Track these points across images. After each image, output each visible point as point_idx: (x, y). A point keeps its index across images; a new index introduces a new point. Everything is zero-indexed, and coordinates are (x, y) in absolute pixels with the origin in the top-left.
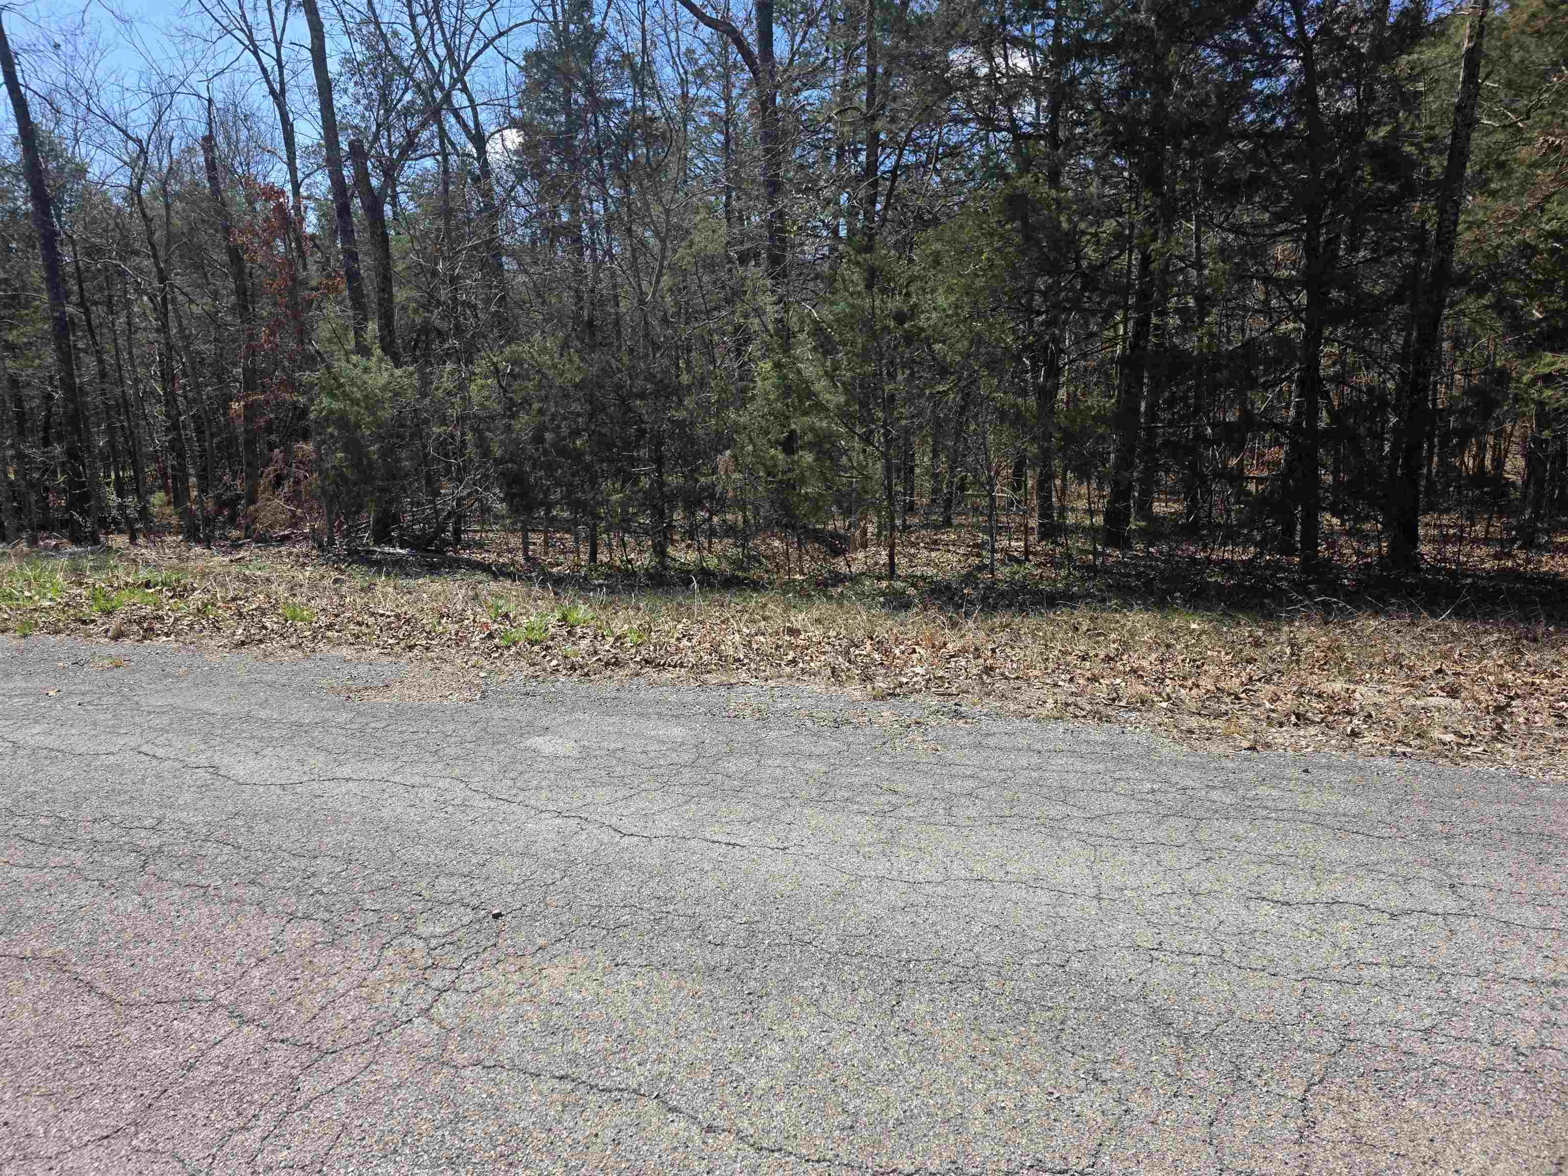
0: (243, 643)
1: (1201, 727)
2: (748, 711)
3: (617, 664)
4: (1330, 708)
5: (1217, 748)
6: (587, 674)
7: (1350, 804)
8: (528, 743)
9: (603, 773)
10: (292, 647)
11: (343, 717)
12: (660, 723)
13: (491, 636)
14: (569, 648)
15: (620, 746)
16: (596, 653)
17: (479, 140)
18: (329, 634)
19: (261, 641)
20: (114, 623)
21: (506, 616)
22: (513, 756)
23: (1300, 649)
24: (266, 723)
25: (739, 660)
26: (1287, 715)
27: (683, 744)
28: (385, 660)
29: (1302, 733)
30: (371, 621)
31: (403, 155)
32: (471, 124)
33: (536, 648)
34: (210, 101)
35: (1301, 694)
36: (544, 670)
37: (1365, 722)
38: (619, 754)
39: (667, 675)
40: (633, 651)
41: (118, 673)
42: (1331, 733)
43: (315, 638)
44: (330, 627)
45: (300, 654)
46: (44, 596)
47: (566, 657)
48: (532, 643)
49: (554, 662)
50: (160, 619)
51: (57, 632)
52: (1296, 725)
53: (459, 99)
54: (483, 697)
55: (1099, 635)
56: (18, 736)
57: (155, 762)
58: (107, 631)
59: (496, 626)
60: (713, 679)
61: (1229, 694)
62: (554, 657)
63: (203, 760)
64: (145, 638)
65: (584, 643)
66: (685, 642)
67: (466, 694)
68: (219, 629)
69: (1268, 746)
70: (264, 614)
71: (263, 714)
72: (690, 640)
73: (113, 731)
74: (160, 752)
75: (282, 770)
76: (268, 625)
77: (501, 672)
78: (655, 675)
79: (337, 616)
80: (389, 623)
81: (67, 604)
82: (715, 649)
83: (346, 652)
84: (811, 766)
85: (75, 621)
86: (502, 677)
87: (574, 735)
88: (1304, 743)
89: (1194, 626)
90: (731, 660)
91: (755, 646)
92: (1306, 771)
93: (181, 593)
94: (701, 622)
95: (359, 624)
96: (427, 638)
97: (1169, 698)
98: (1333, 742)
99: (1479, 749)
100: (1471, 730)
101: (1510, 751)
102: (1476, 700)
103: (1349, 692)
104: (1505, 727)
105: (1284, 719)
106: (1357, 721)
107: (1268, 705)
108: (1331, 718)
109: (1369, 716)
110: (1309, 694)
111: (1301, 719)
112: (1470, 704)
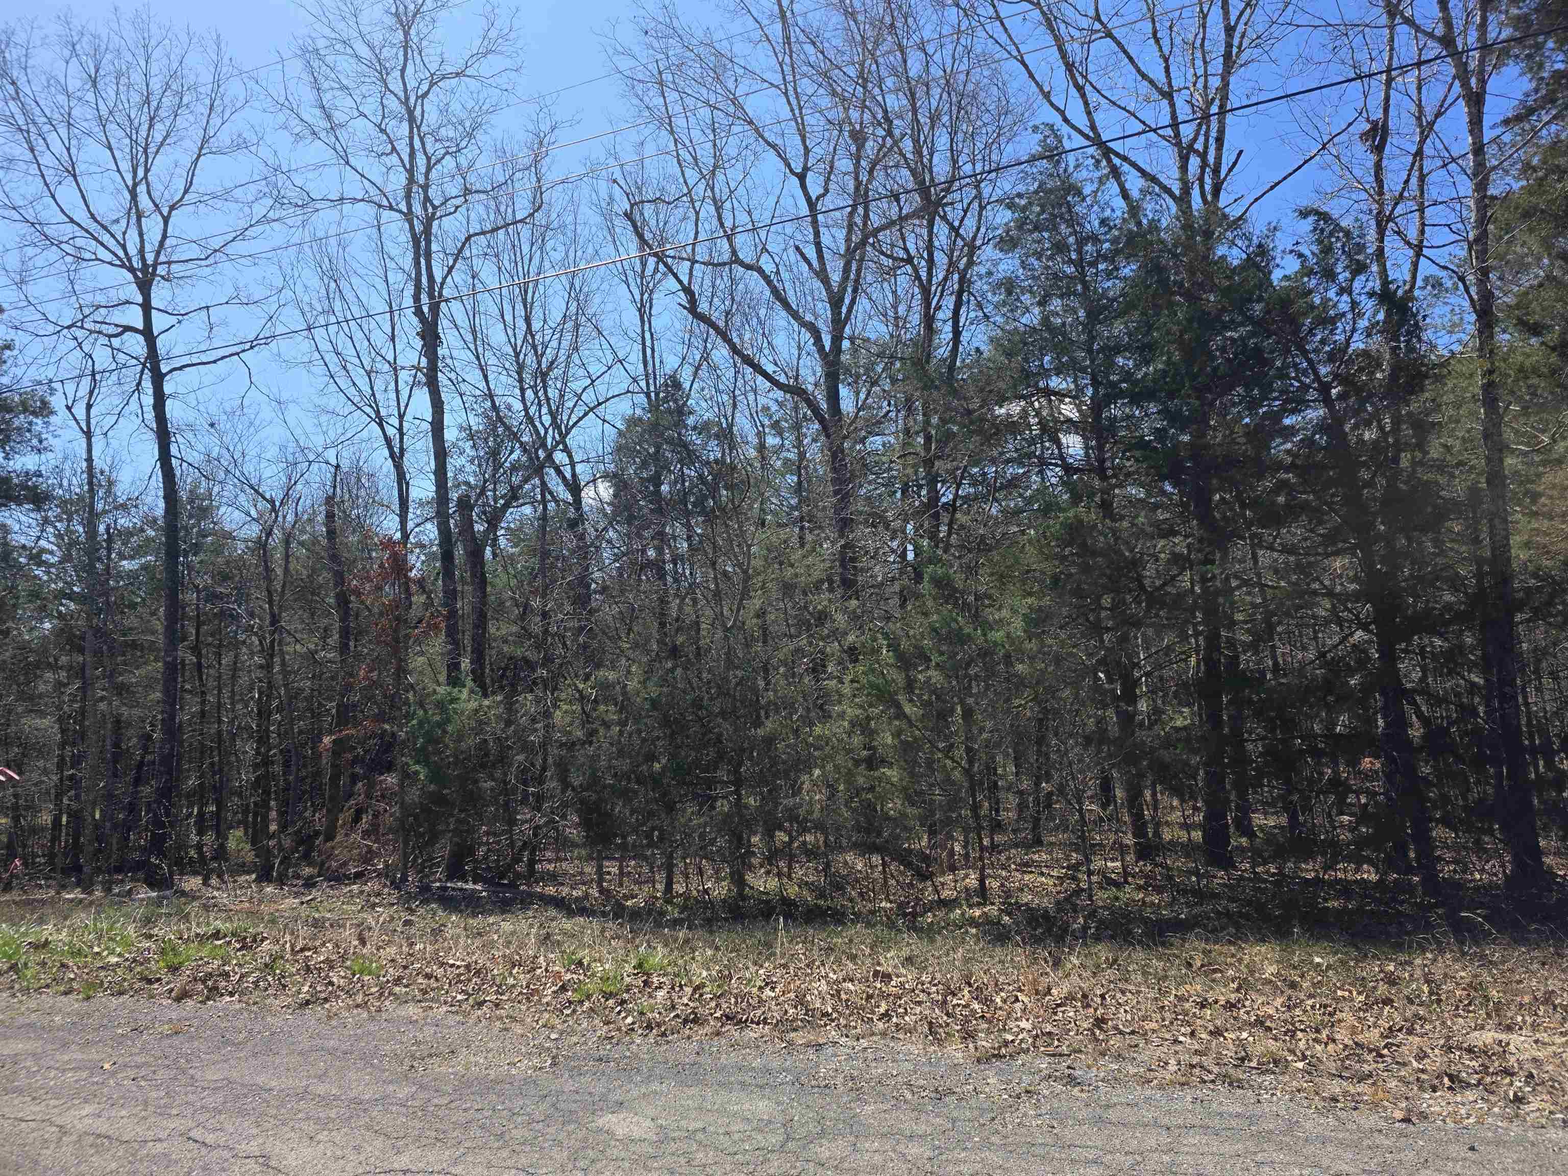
0: (308, 1003)
1: (1345, 1093)
2: (840, 1080)
3: (695, 1021)
4: (1485, 1066)
5: (1368, 1120)
6: (664, 1034)
8: (600, 1122)
9: (683, 1160)
10: (358, 1006)
11: (404, 1092)
12: (743, 1095)
13: (563, 988)
14: (645, 1002)
15: (700, 1125)
16: (673, 1007)
17: (575, 488)
18: (397, 989)
19: (326, 1000)
20: (178, 983)
21: (580, 963)
22: (586, 1140)
23: (1438, 987)
24: (325, 1101)
25: (827, 1014)
26: (1439, 1077)
27: (770, 1122)
28: (452, 1020)
29: (1459, 1099)
30: (440, 972)
31: (507, 506)
32: (568, 475)
33: (611, 1002)
34: (337, 467)
35: (1450, 1049)
36: (619, 1029)
37: (1527, 1083)
38: (700, 1136)
39: (753, 1033)
40: (713, 1004)
41: (176, 1041)
42: (1493, 1098)
43: (381, 994)
44: (398, 981)
45: (365, 1015)
46: (112, 952)
47: (642, 1013)
48: (608, 996)
49: (629, 1020)
50: (226, 975)
51: (121, 993)
52: (1450, 1088)
53: (560, 457)
54: (554, 1064)
55: (1215, 971)
56: (65, 1120)
57: (204, 1151)
58: (172, 990)
59: (568, 976)
60: (800, 1038)
61: (1370, 1051)
62: (629, 1012)
63: (253, 1148)
64: (208, 999)
65: (661, 994)
66: (768, 992)
67: (536, 1061)
68: (284, 986)
69: (1423, 1116)
70: (332, 968)
71: (321, 1089)
72: (773, 989)
73: (163, 1112)
74: (210, 1139)
75: (337, 1159)
76: (335, 980)
77: (573, 1032)
78: (737, 1034)
79: (405, 967)
80: (459, 975)
81: (135, 961)
82: (800, 1001)
83: (412, 1010)
84: (914, 1150)
85: (141, 980)
86: (575, 1039)
87: (651, 1112)
88: (1463, 1112)
89: (1318, 960)
90: (818, 1015)
91: (844, 996)
92: (1472, 1149)
93: (248, 944)
94: (785, 966)
95: (428, 976)
96: (497, 992)
97: (1304, 1057)
98: (1496, 1110)
103: (1503, 1045)
105: (1436, 1082)
106: (1517, 1083)
107: (1415, 1064)
108: (1489, 1079)
109: (1531, 1076)
110: (1459, 1047)
111: (1455, 1081)
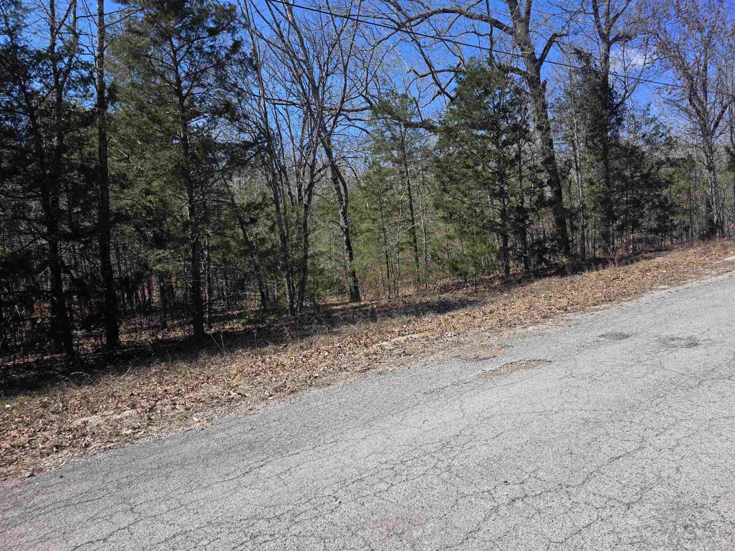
4: (74, 436)
5: (11, 483)
7: (85, 486)
23: (67, 403)
26: (52, 448)
29: (59, 455)
35: (60, 433)
37: (92, 437)
42: (75, 449)
52: (57, 452)
61: (19, 447)
69: (41, 470)
88: (60, 461)
89: (8, 406)
92: (62, 477)
98: (76, 454)
99: (142, 432)
100: (139, 424)
101: (155, 429)
102: (143, 407)
103: (85, 423)
104: (152, 418)
105: (50, 451)
106: (87, 438)
107: (41, 446)
108: (75, 441)
109: (94, 433)
110: (64, 431)
111: (59, 447)
112: (139, 410)
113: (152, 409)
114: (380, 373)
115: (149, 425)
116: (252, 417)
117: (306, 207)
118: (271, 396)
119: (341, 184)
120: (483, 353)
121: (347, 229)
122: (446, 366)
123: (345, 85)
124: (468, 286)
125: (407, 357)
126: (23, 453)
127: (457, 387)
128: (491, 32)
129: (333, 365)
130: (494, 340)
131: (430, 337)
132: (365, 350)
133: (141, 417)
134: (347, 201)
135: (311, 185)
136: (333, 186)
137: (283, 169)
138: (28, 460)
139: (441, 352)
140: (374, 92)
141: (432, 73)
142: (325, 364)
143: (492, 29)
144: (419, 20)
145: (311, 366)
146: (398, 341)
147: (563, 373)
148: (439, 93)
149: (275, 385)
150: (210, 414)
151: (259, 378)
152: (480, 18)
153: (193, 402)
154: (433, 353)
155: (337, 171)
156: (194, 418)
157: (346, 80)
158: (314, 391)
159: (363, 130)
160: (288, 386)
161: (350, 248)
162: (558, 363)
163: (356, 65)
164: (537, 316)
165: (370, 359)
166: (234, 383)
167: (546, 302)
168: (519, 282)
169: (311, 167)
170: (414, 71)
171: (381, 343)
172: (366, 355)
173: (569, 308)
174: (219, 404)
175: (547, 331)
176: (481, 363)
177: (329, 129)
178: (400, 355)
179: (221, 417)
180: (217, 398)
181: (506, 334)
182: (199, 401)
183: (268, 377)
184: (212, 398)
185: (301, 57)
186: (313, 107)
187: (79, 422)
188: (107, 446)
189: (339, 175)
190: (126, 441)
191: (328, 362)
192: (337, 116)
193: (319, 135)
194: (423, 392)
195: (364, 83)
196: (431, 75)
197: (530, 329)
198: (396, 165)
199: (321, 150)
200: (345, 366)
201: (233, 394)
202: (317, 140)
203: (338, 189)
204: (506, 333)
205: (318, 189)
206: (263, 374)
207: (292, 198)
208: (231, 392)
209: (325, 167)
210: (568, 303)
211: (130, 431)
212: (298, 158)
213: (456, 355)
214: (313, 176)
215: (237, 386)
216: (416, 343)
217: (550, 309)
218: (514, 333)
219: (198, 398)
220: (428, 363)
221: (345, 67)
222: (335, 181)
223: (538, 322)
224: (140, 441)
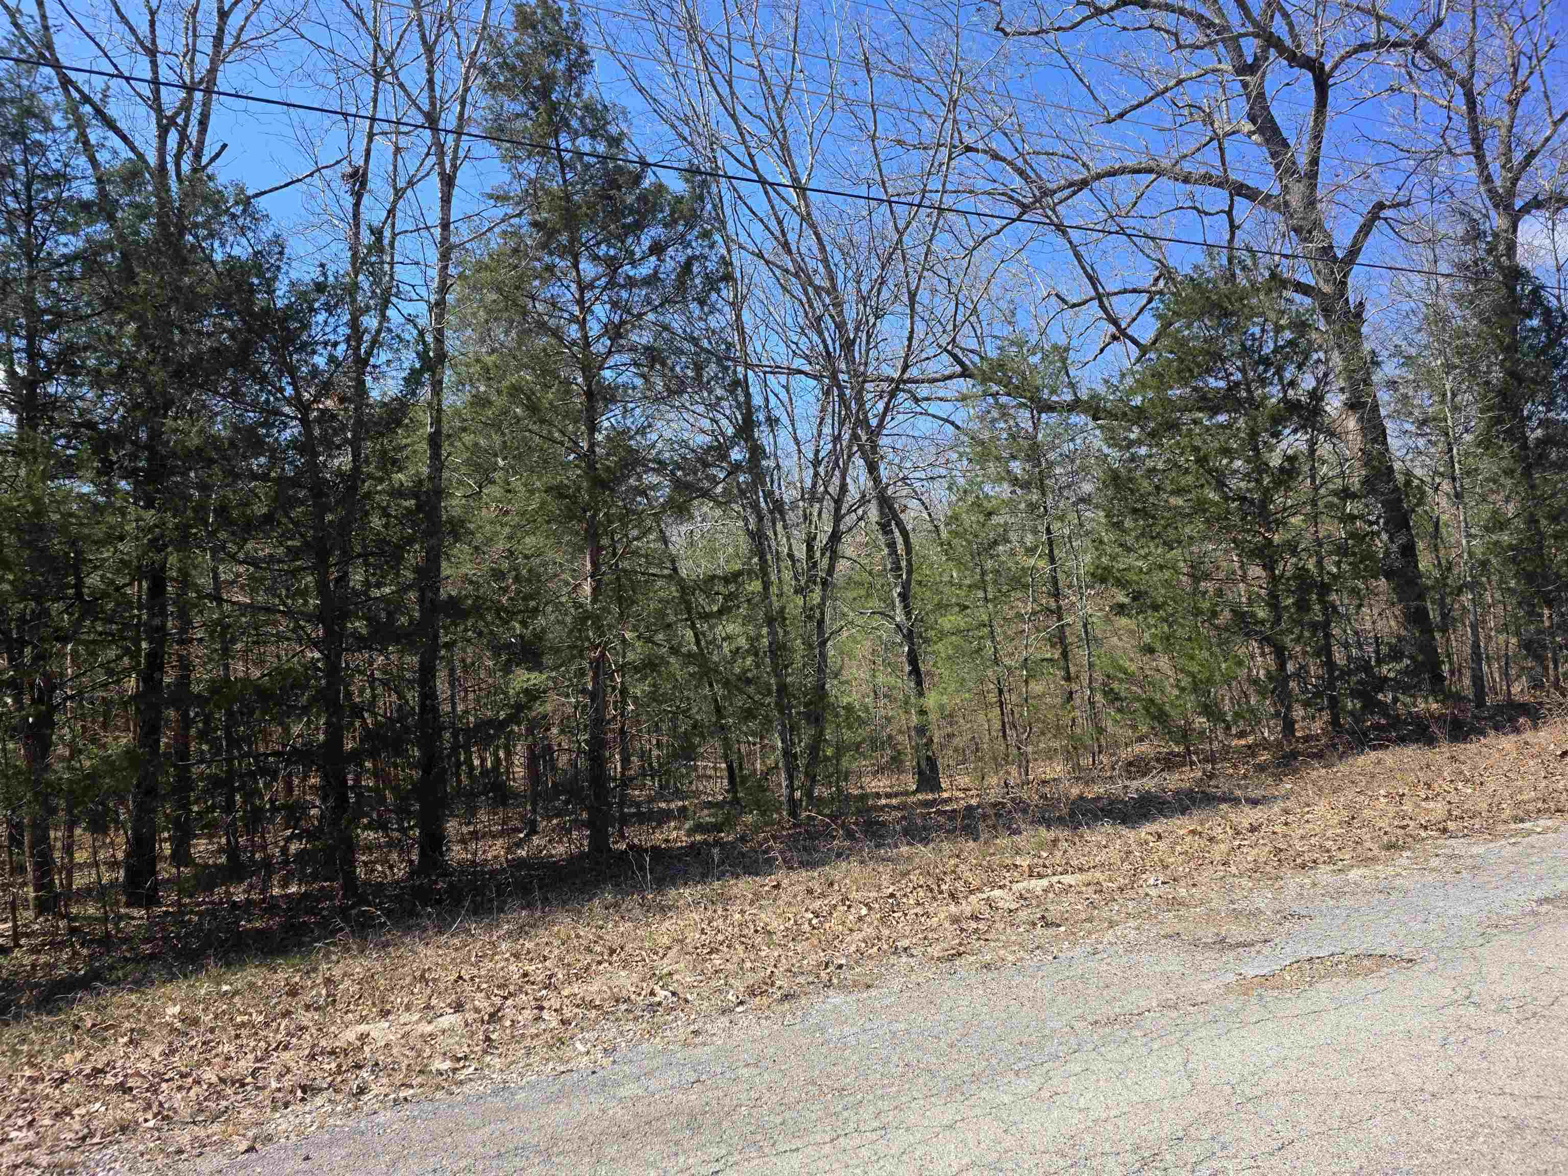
1: (194, 1140)
4: (339, 1066)
5: (210, 1163)
23: (336, 988)
26: (293, 1091)
29: (307, 1109)
35: (312, 1057)
37: (373, 1071)
42: (339, 1097)
52: (303, 1100)
61: (233, 1083)
69: (269, 1139)
88: (308, 1121)
92: (307, 1158)
97: (160, 1112)
98: (339, 1108)
99: (471, 1070)
100: (466, 1049)
101: (497, 1062)
102: (477, 1010)
103: (363, 1037)
104: (493, 1037)
105: (290, 1097)
106: (364, 1074)
107: (274, 1085)
108: (339, 1079)
109: (377, 1064)
110: (322, 1053)
111: (308, 1090)
112: (470, 1016)
113: (494, 1017)
114: (987, 966)
115: (485, 1052)
116: (699, 1051)
117: (825, 583)
118: (741, 1003)
119: (897, 533)
120: (1236, 931)
121: (910, 632)
122: (1144, 957)
123: (912, 332)
124: (1192, 763)
125: (1051, 931)
126: (240, 1097)
127: (1175, 1014)
128: (1231, 207)
129: (879, 939)
130: (1263, 900)
131: (1105, 884)
132: (953, 908)
133: (473, 1034)
134: (910, 572)
135: (835, 537)
136: (882, 539)
137: (778, 507)
138: (247, 1114)
139: (1132, 923)
140: (973, 344)
141: (1099, 297)
142: (860, 936)
143: (1232, 200)
144: (1067, 192)
145: (830, 938)
146: (1028, 891)
147: (1447, 992)
148: (1114, 338)
149: (751, 979)
150: (611, 1036)
151: (717, 960)
152: (1206, 179)
153: (578, 1006)
154: (1112, 924)
155: (891, 508)
156: (578, 1045)
157: (912, 323)
158: (836, 998)
159: (947, 421)
160: (778, 983)
161: (916, 671)
162: (1432, 965)
163: (934, 291)
164: (1368, 844)
165: (962, 930)
166: (665, 966)
167: (1392, 810)
168: (1319, 756)
169: (836, 502)
170: (1057, 296)
171: (987, 893)
172: (955, 920)
173: (1451, 826)
174: (631, 1016)
175: (1398, 882)
176: (1231, 955)
177: (874, 422)
178: (1034, 924)
179: (633, 1045)
180: (628, 1000)
181: (1292, 884)
182: (591, 1005)
183: (735, 959)
184: (617, 1001)
185: (820, 280)
186: (842, 377)
187: (350, 1035)
188: (402, 1095)
189: (895, 517)
190: (439, 1087)
191: (869, 931)
192: (893, 395)
193: (855, 437)
194: (1090, 1019)
195: (950, 327)
196: (1096, 303)
197: (1354, 874)
198: (1019, 491)
199: (858, 467)
200: (905, 943)
201: (661, 994)
202: (850, 447)
203: (892, 545)
204: (1294, 881)
205: (847, 547)
206: (725, 949)
207: (793, 565)
208: (657, 989)
209: (863, 500)
210: (1449, 811)
211: (447, 1065)
212: (808, 483)
213: (1169, 931)
214: (838, 518)
215: (670, 974)
216: (1072, 898)
217: (1403, 828)
218: (1314, 885)
219: (588, 999)
220: (1100, 947)
221: (912, 296)
222: (885, 528)
223: (1374, 860)
224: (466, 1088)
